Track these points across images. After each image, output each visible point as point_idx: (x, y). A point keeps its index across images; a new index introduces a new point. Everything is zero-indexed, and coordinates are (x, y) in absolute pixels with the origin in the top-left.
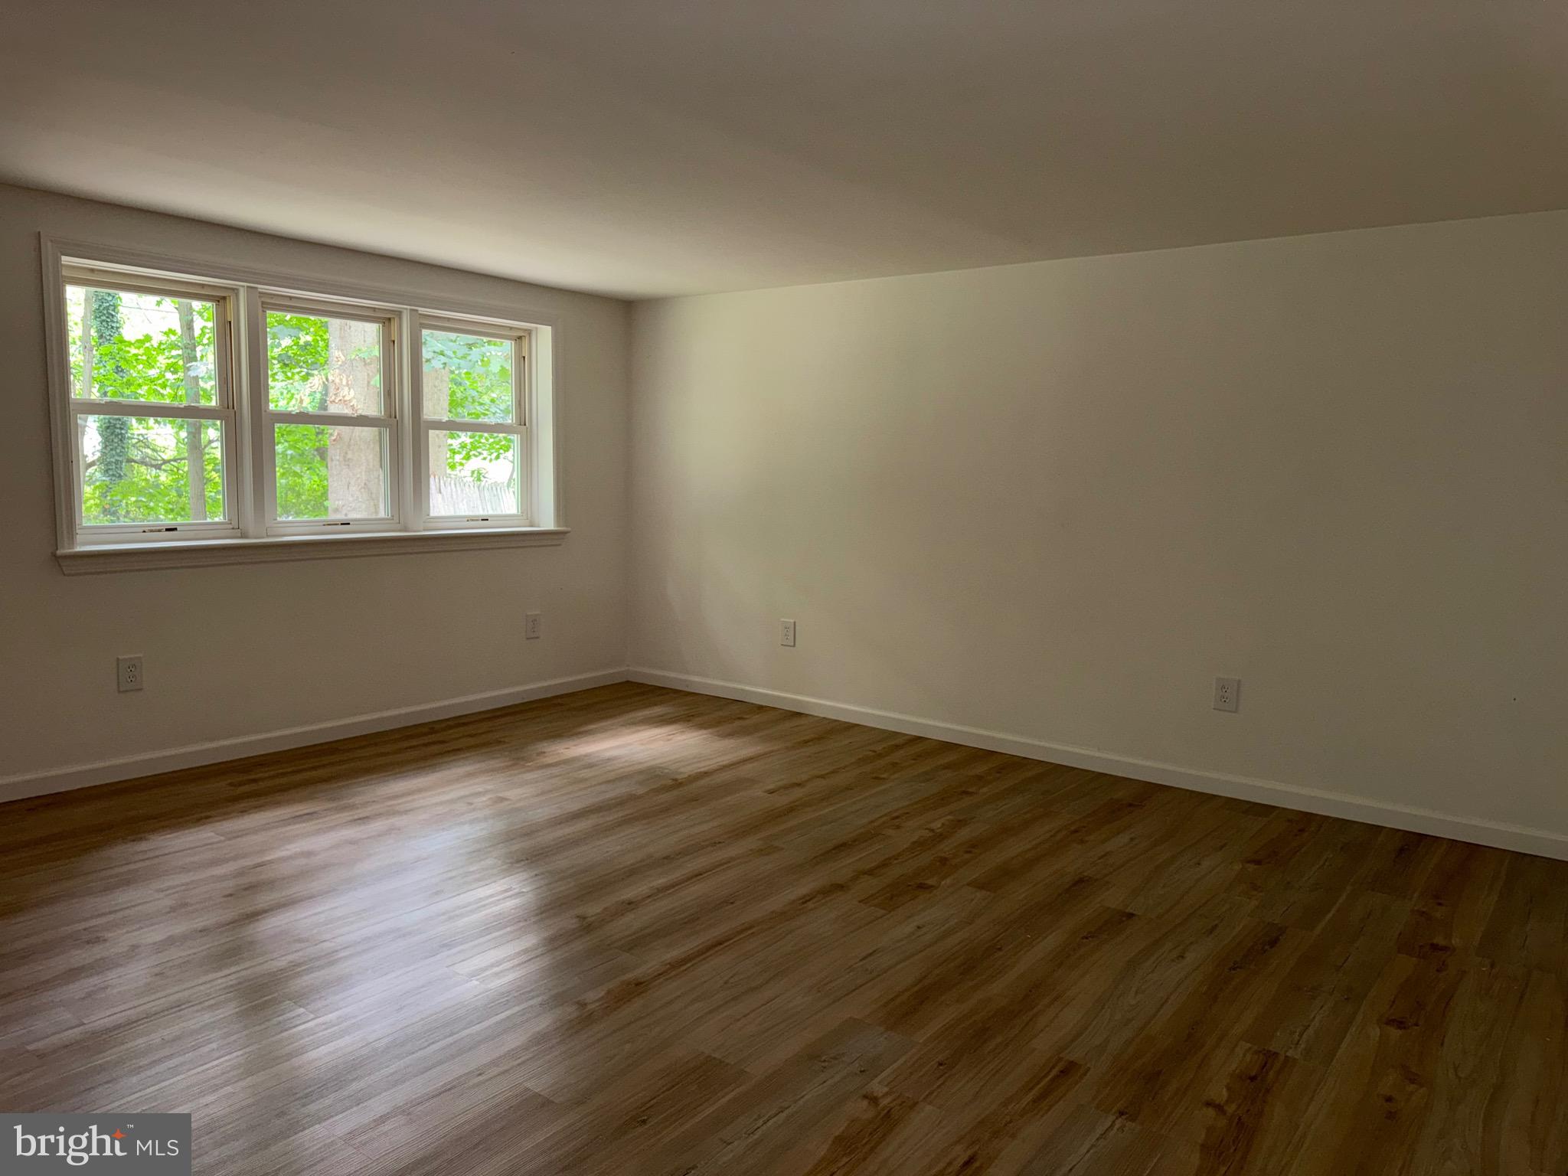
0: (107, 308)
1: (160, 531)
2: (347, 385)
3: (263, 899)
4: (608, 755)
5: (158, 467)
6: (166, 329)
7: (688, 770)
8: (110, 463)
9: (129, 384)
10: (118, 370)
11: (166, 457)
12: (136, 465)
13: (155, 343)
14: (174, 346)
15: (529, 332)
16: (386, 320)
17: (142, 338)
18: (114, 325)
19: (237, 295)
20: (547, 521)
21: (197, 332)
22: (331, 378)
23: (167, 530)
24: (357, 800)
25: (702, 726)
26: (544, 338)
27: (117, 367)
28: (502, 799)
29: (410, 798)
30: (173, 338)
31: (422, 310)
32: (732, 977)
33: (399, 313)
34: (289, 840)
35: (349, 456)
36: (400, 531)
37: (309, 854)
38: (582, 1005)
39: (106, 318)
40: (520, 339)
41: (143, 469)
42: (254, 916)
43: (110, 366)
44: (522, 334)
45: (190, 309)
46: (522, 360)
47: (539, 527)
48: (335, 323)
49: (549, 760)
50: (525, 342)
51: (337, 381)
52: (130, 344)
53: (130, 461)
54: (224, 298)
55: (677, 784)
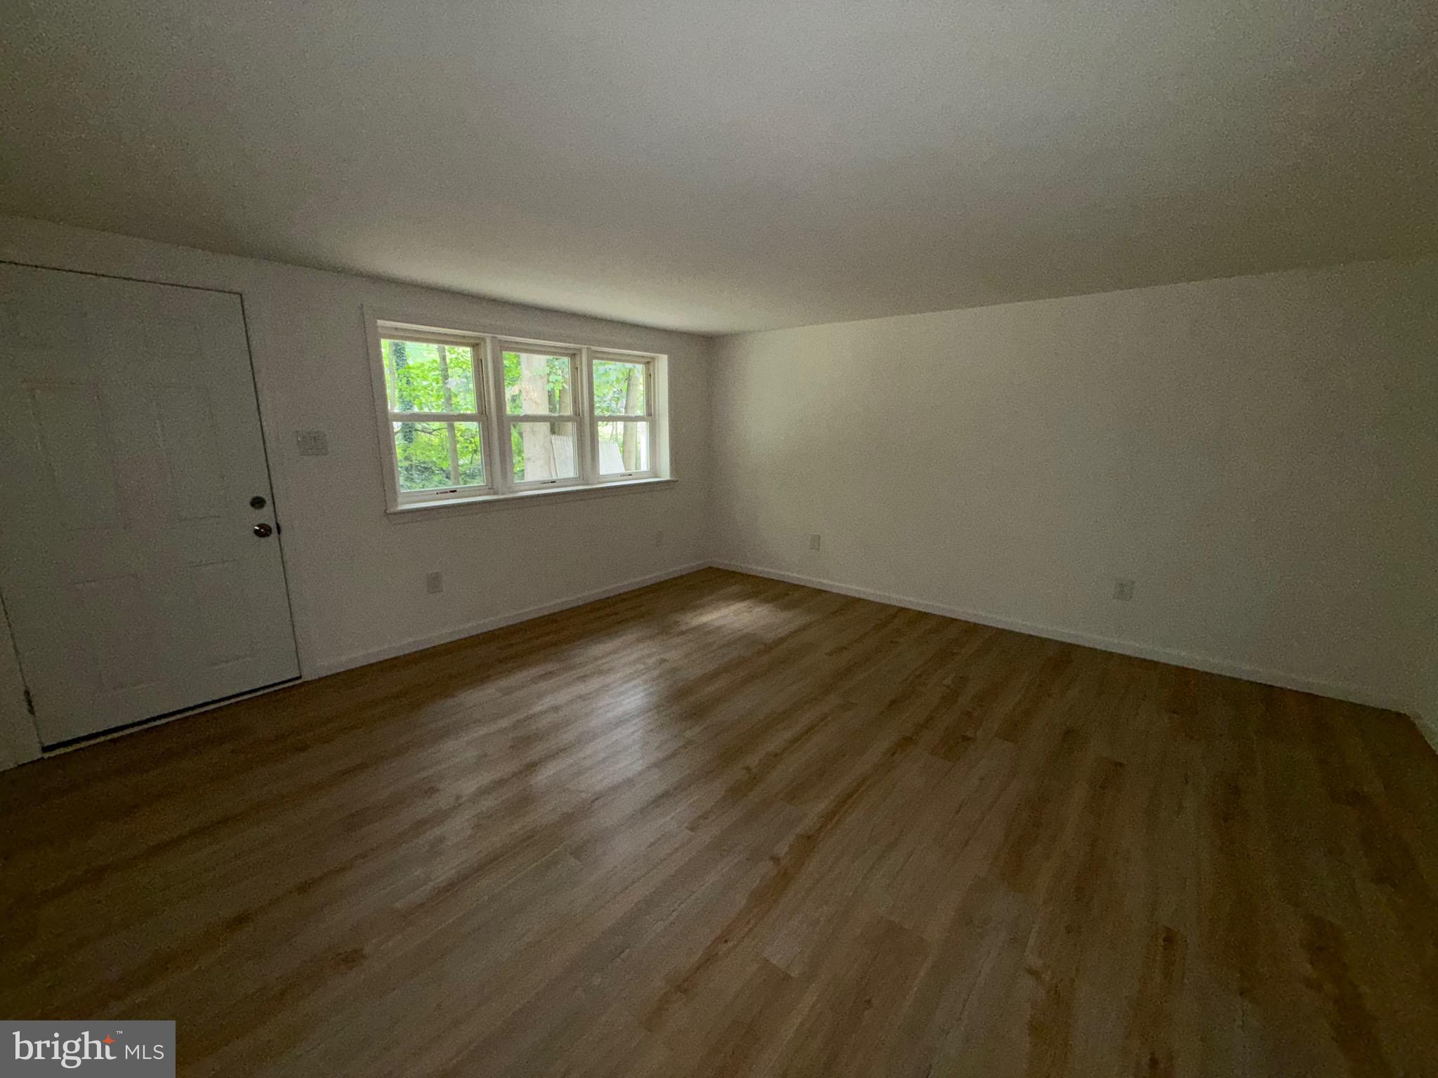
0: (400, 349)
1: (446, 492)
2: (533, 390)
3: (536, 752)
4: (717, 624)
5: (430, 433)
6: (431, 360)
7: (771, 636)
8: (406, 432)
9: (414, 390)
10: (408, 382)
11: (434, 428)
12: (419, 433)
13: (426, 367)
14: (435, 369)
15: (653, 359)
16: (573, 355)
17: (419, 365)
18: (404, 358)
19: (485, 342)
20: (665, 475)
21: (448, 361)
22: (524, 386)
23: (451, 492)
24: (578, 660)
25: (766, 601)
26: (663, 363)
27: (408, 381)
28: (663, 661)
29: (608, 659)
30: (435, 365)
31: (594, 348)
32: (872, 830)
33: (580, 350)
34: (540, 696)
35: (534, 429)
36: (584, 485)
37: (556, 709)
38: (776, 860)
39: (399, 353)
40: (648, 363)
41: (423, 434)
42: (532, 767)
43: (404, 380)
44: (649, 360)
45: (444, 349)
46: (649, 377)
47: (660, 478)
48: (524, 356)
49: (684, 628)
50: (652, 364)
51: (527, 387)
52: (413, 368)
53: (416, 430)
54: (477, 344)
55: (768, 648)
